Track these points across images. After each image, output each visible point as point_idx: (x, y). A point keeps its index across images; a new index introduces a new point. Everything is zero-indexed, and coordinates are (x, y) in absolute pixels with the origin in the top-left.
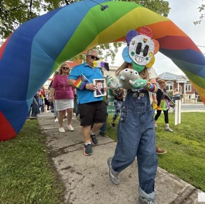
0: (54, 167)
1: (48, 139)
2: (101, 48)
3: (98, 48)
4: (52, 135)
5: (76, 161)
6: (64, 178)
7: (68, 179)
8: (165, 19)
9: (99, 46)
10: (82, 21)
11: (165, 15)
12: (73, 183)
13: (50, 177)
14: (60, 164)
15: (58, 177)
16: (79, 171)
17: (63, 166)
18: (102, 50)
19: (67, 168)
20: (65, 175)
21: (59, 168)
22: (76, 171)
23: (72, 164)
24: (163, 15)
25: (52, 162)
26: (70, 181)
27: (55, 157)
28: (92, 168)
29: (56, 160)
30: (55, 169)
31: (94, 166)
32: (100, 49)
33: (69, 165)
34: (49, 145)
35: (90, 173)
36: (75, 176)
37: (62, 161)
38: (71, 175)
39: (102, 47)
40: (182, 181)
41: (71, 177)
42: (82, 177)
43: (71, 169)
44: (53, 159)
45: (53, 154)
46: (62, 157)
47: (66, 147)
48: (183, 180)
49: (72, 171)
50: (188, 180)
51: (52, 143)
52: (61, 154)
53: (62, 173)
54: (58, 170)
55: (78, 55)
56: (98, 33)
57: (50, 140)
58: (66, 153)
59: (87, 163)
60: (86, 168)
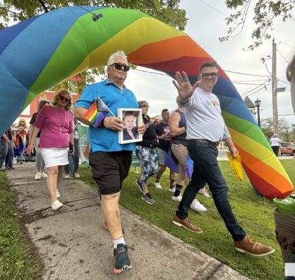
0: (27, 237)
1: (21, 198)
2: (93, 72)
3: (90, 73)
4: (25, 193)
5: (58, 229)
6: (42, 251)
7: (47, 253)
8: (181, 33)
9: (90, 70)
11: (182, 29)
12: (54, 258)
13: (22, 250)
14: (36, 233)
15: (34, 250)
16: (63, 242)
17: (41, 234)
18: (95, 75)
19: (45, 239)
20: (43, 248)
21: (35, 238)
22: (59, 242)
23: (52, 233)
24: (177, 28)
25: (25, 230)
26: (50, 255)
27: (29, 223)
28: (81, 238)
29: (31, 227)
30: (30, 240)
31: (83, 235)
32: (92, 75)
33: (49, 233)
34: (21, 206)
35: (78, 245)
36: (57, 249)
37: (39, 228)
38: (51, 247)
39: (95, 72)
40: (203, 254)
41: (51, 251)
42: (66, 249)
43: (51, 239)
44: (27, 225)
45: (26, 219)
46: (40, 223)
47: (45, 209)
48: (205, 252)
49: (53, 242)
50: (212, 252)
51: (25, 204)
52: (38, 219)
53: (39, 244)
54: (33, 241)
55: (62, 82)
56: (90, 52)
57: (22, 199)
58: (45, 217)
59: (73, 230)
60: (72, 237)
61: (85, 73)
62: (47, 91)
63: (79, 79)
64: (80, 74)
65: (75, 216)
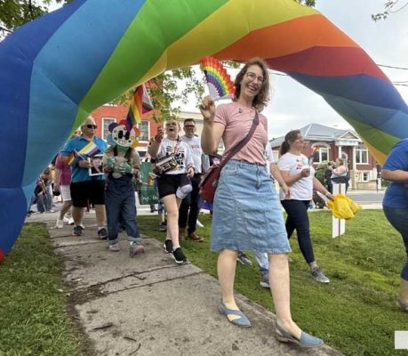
0: (78, 325)
1: (68, 265)
2: (174, 75)
3: (168, 75)
4: (75, 259)
5: (123, 313)
6: (99, 347)
7: (106, 350)
9: (170, 72)
11: (310, 4)
13: (71, 345)
14: (90, 318)
16: (130, 335)
17: (98, 321)
18: (177, 79)
19: (104, 328)
20: (100, 341)
21: (89, 327)
22: (124, 334)
23: (115, 320)
25: (74, 315)
26: (111, 353)
27: (81, 303)
28: (157, 329)
29: (83, 310)
30: (81, 329)
31: (160, 325)
32: (172, 79)
33: (109, 320)
34: (69, 278)
35: (152, 339)
36: (122, 343)
37: (95, 312)
38: (113, 341)
39: (177, 74)
41: (113, 347)
42: (135, 345)
43: (112, 329)
44: (77, 307)
45: (76, 298)
46: (96, 304)
47: (104, 284)
49: (116, 334)
51: (75, 274)
52: (94, 298)
53: (94, 336)
54: (87, 331)
57: (71, 267)
58: (103, 295)
59: (145, 316)
60: (143, 327)
61: (162, 77)
62: (107, 105)
63: (153, 85)
64: (154, 79)
65: (149, 294)
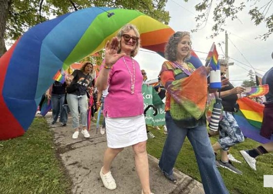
0: (61, 163)
1: (56, 136)
4: (60, 133)
5: (83, 157)
6: (72, 173)
7: (75, 174)
8: (166, 27)
10: (90, 27)
11: (167, 23)
12: (80, 177)
13: (58, 172)
14: (67, 160)
15: (66, 172)
16: (86, 166)
17: (70, 161)
19: (73, 164)
20: (72, 170)
21: (66, 163)
22: (83, 166)
23: (79, 160)
24: (164, 23)
25: (59, 158)
26: (77, 175)
27: (62, 153)
28: (99, 163)
29: (63, 156)
30: (63, 165)
31: (100, 161)
33: (76, 160)
34: (57, 142)
35: (96, 168)
36: (82, 171)
37: (69, 157)
38: (78, 170)
40: (180, 173)
41: (78, 172)
42: (88, 171)
43: (78, 164)
44: (61, 155)
45: (60, 151)
46: (70, 153)
47: (74, 144)
48: (182, 172)
49: (79, 166)
50: (186, 171)
51: (59, 140)
52: (68, 151)
53: (69, 168)
54: (65, 166)
55: (86, 57)
56: (105, 37)
57: (58, 137)
58: (73, 149)
59: (93, 158)
60: (92, 163)
61: (102, 52)
62: (76, 63)
63: (98, 55)
64: (98, 52)
65: (95, 148)
